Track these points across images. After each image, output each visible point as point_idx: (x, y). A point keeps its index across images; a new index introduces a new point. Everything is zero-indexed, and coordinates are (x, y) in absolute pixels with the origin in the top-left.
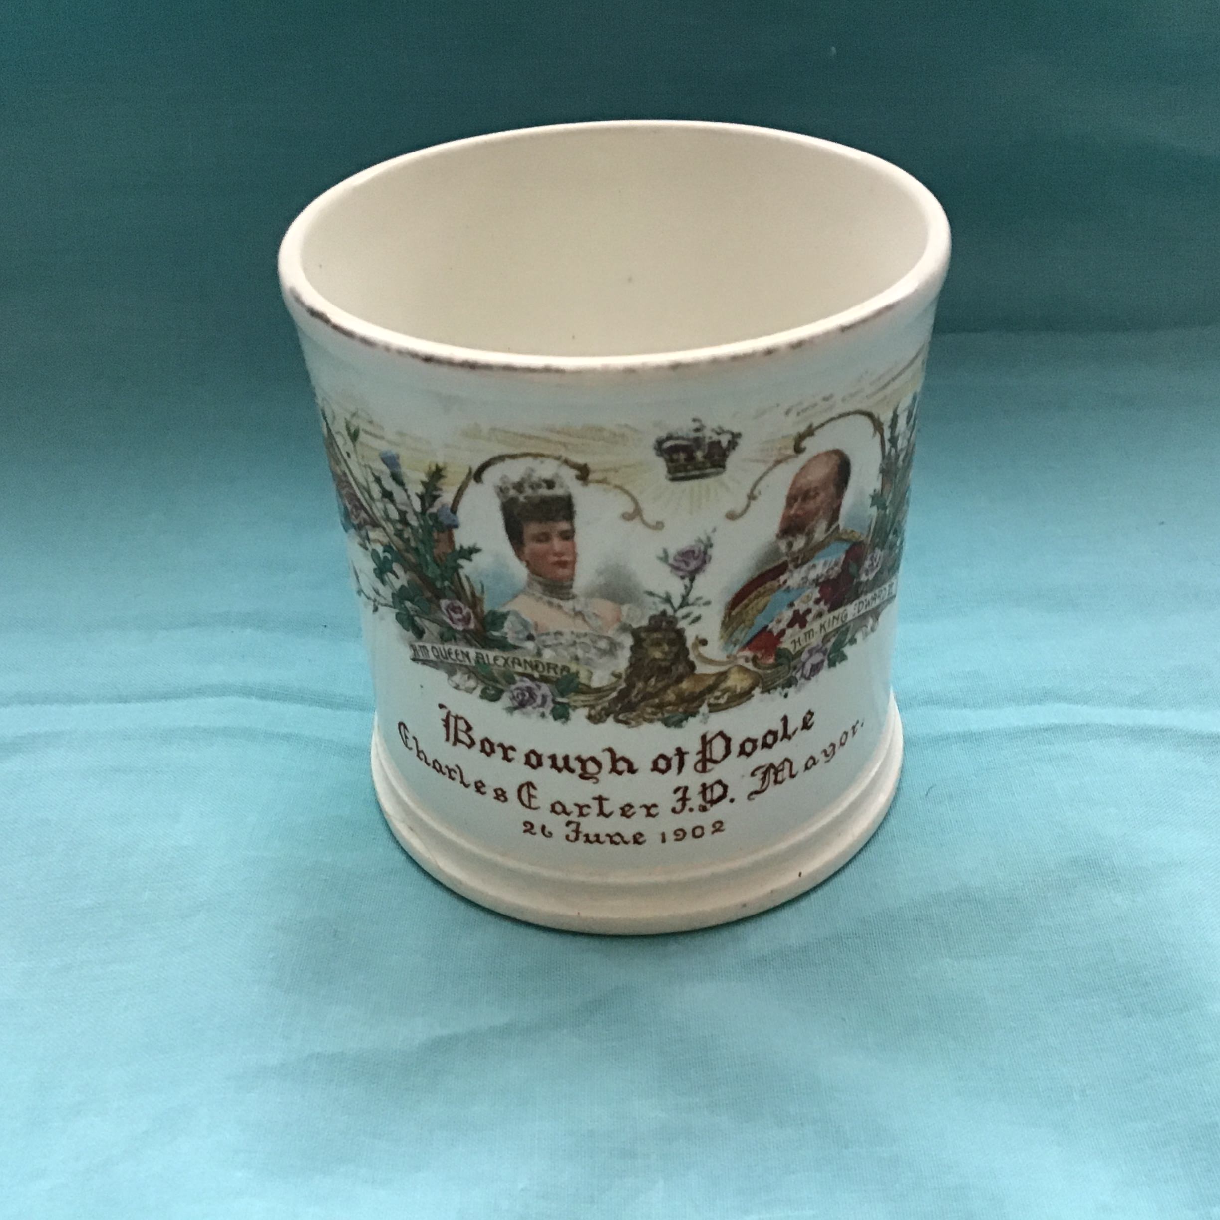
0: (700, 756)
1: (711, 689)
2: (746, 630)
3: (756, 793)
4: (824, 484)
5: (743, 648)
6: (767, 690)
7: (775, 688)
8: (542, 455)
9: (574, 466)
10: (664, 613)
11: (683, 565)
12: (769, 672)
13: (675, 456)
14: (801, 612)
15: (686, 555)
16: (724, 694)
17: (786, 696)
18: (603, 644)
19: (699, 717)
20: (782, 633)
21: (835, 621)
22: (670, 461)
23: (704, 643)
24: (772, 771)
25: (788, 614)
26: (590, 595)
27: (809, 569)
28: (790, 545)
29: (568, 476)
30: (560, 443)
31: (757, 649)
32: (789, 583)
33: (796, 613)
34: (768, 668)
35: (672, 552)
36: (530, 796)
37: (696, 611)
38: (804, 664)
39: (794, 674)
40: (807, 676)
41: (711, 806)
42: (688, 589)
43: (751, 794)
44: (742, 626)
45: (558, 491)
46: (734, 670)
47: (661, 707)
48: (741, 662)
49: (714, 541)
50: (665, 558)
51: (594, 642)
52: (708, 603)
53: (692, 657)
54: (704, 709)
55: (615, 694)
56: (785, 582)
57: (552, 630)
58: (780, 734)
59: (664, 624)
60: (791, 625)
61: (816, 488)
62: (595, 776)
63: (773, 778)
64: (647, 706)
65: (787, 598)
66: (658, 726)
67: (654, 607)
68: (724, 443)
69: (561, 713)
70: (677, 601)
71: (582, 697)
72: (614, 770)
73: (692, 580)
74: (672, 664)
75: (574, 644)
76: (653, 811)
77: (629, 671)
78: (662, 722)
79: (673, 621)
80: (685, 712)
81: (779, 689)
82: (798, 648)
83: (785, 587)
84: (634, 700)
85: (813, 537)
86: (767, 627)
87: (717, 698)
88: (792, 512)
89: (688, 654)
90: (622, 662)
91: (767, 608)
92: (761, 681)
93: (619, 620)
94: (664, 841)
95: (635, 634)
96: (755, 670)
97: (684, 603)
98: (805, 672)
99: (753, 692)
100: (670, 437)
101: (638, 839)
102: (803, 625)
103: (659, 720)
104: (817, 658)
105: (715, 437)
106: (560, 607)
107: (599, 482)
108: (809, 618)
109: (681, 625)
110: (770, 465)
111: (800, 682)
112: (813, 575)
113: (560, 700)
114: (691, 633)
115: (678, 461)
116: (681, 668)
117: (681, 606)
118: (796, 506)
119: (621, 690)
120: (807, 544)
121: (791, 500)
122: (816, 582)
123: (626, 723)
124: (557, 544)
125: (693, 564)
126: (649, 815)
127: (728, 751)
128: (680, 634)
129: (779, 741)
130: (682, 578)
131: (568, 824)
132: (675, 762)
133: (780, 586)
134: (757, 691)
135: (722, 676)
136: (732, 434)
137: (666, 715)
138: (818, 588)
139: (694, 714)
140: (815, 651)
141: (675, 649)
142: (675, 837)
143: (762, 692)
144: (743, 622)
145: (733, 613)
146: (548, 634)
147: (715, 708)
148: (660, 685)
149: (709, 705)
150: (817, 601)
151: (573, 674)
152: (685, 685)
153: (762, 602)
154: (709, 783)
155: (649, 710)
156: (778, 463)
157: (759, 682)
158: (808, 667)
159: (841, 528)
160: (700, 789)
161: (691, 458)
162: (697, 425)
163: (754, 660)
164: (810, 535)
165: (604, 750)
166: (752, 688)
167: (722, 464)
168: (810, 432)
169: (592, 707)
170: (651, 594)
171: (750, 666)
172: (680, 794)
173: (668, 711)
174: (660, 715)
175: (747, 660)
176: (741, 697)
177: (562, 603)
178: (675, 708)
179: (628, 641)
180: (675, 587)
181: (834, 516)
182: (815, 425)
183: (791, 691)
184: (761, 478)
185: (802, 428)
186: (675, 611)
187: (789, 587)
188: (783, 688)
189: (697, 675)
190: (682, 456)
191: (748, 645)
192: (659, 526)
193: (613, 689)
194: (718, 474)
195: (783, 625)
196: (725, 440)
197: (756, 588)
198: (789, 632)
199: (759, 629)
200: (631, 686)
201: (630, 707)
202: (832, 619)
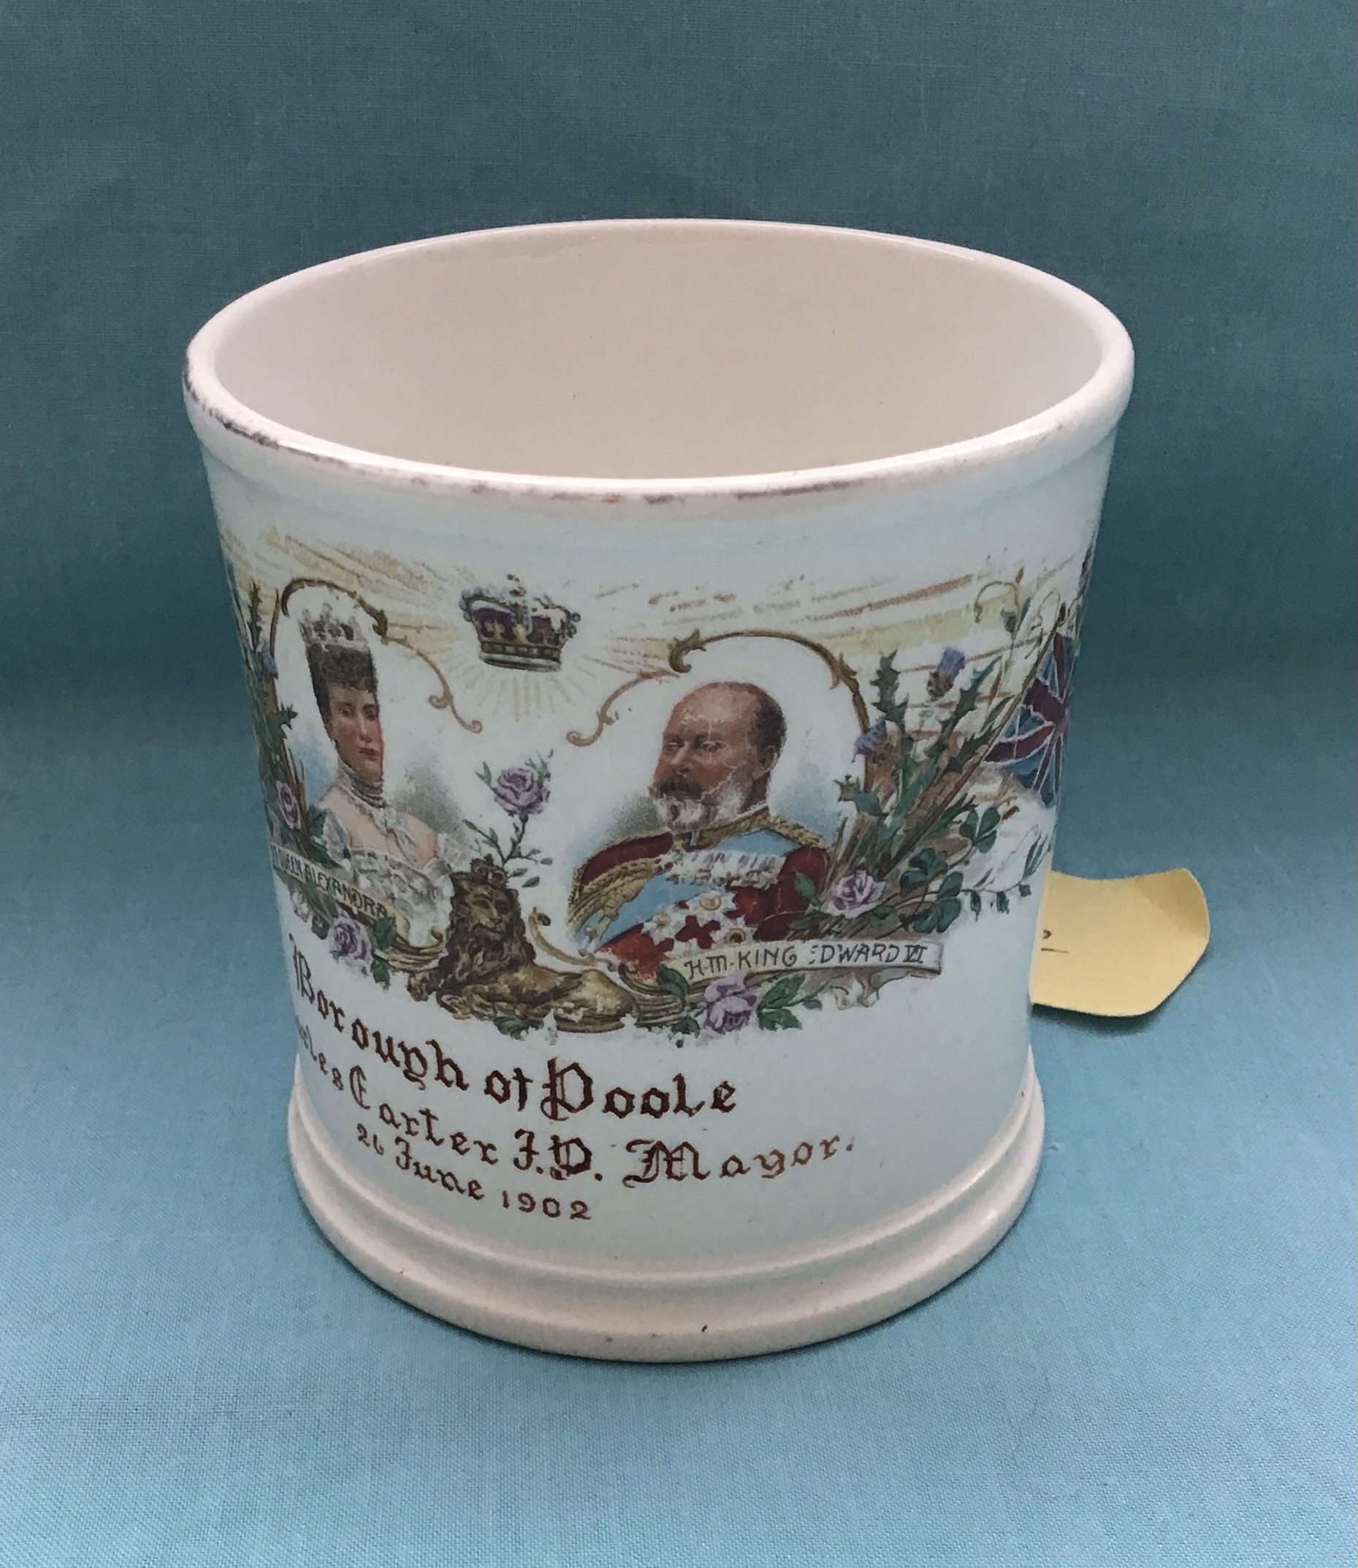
0: (547, 1092)
1: (559, 993)
2: (607, 921)
3: (637, 1179)
4: (734, 734)
5: (604, 947)
6: (644, 1023)
7: (661, 1025)
8: (336, 587)
9: (371, 611)
10: (489, 858)
11: (510, 795)
12: (648, 997)
13: (489, 627)
14: (701, 924)
15: (514, 780)
16: (577, 1008)
17: (679, 1044)
18: (418, 883)
19: (543, 1032)
20: (668, 944)
21: (769, 957)
22: (483, 631)
23: (546, 921)
24: (662, 1155)
25: (678, 918)
26: (401, 808)
27: (711, 859)
28: (675, 812)
29: (365, 623)
30: (352, 572)
31: (624, 954)
32: (676, 869)
33: (691, 920)
34: (647, 992)
35: (495, 773)
36: (361, 1089)
37: (534, 870)
38: (710, 1005)
39: (692, 1014)
40: (718, 1025)
41: (568, 1175)
42: (520, 833)
43: (628, 1178)
44: (601, 913)
45: (356, 645)
46: (592, 975)
47: (492, 998)
48: (602, 967)
49: (552, 769)
50: (486, 777)
51: (410, 879)
52: (547, 862)
53: (529, 936)
54: (549, 1020)
55: (435, 963)
56: (669, 866)
57: (367, 849)
58: (673, 1101)
59: (490, 876)
60: (683, 935)
61: (715, 737)
62: (421, 1079)
63: (663, 1166)
64: (474, 991)
65: (675, 893)
66: (490, 1027)
67: (476, 847)
68: (556, 625)
69: (381, 974)
70: (506, 848)
71: (401, 957)
72: (440, 1076)
73: (524, 820)
74: (503, 940)
75: (388, 875)
76: (490, 1153)
77: (451, 932)
78: (494, 1021)
79: (501, 876)
80: (524, 1017)
81: (667, 1031)
82: (698, 977)
83: (668, 874)
84: (459, 979)
85: (716, 813)
86: (641, 926)
87: (568, 1011)
88: (676, 761)
89: (524, 931)
90: (441, 917)
91: (640, 895)
92: (635, 1007)
93: (436, 855)
94: (506, 1205)
95: (455, 878)
96: (625, 986)
97: (515, 853)
98: (712, 1019)
99: (623, 1020)
100: (479, 596)
101: (473, 1190)
102: (705, 943)
103: (490, 1018)
104: (738, 1005)
105: (542, 612)
106: (371, 816)
107: (399, 641)
108: (717, 936)
109: (513, 883)
110: (632, 677)
111: (703, 1031)
112: (719, 870)
113: (378, 953)
114: (528, 902)
115: (492, 634)
116: (515, 950)
117: (510, 857)
118: (681, 753)
119: (443, 959)
120: (707, 817)
121: (673, 740)
122: (727, 883)
123: (450, 1009)
124: (364, 725)
125: (524, 799)
126: (485, 1158)
127: (588, 1100)
128: (512, 896)
129: (670, 1112)
130: (511, 813)
131: (398, 1140)
132: (514, 1087)
133: (660, 870)
134: (628, 1020)
135: (574, 980)
136: (567, 612)
137: (500, 1014)
138: (731, 895)
139: (537, 1025)
140: (730, 991)
141: (506, 918)
142: (521, 1205)
143: (638, 1025)
144: (603, 907)
145: (586, 889)
146: (361, 853)
147: (564, 1024)
148: (490, 965)
149: (557, 1018)
150: (731, 915)
151: (390, 919)
152: (521, 976)
153: (631, 885)
154: (563, 1139)
155: (477, 998)
156: (645, 676)
157: (631, 1009)
158: (718, 1014)
159: (773, 813)
160: (551, 1143)
161: (509, 635)
162: (512, 585)
163: (622, 970)
164: (710, 804)
165: (427, 1043)
166: (621, 1013)
167: (555, 655)
168: (695, 643)
169: (412, 974)
170: (471, 825)
171: (615, 977)
172: (523, 1140)
173: (502, 1009)
174: (491, 1012)
175: (610, 967)
176: (605, 1022)
177: (374, 811)
178: (511, 1007)
179: (448, 890)
180: (503, 825)
181: (757, 791)
182: (703, 636)
183: (689, 1039)
184: (616, 694)
185: (684, 634)
186: (504, 861)
187: (675, 876)
188: (674, 1030)
189: (537, 966)
190: (499, 629)
191: (612, 944)
192: (476, 726)
193: (435, 955)
194: (550, 668)
195: (669, 932)
196: (557, 618)
197: (621, 862)
198: (679, 946)
199: (629, 926)
200: (454, 957)
201: (455, 988)
202: (762, 952)
